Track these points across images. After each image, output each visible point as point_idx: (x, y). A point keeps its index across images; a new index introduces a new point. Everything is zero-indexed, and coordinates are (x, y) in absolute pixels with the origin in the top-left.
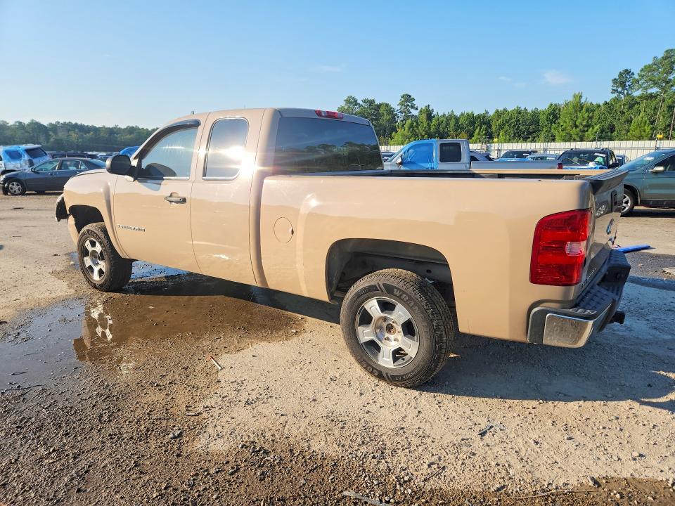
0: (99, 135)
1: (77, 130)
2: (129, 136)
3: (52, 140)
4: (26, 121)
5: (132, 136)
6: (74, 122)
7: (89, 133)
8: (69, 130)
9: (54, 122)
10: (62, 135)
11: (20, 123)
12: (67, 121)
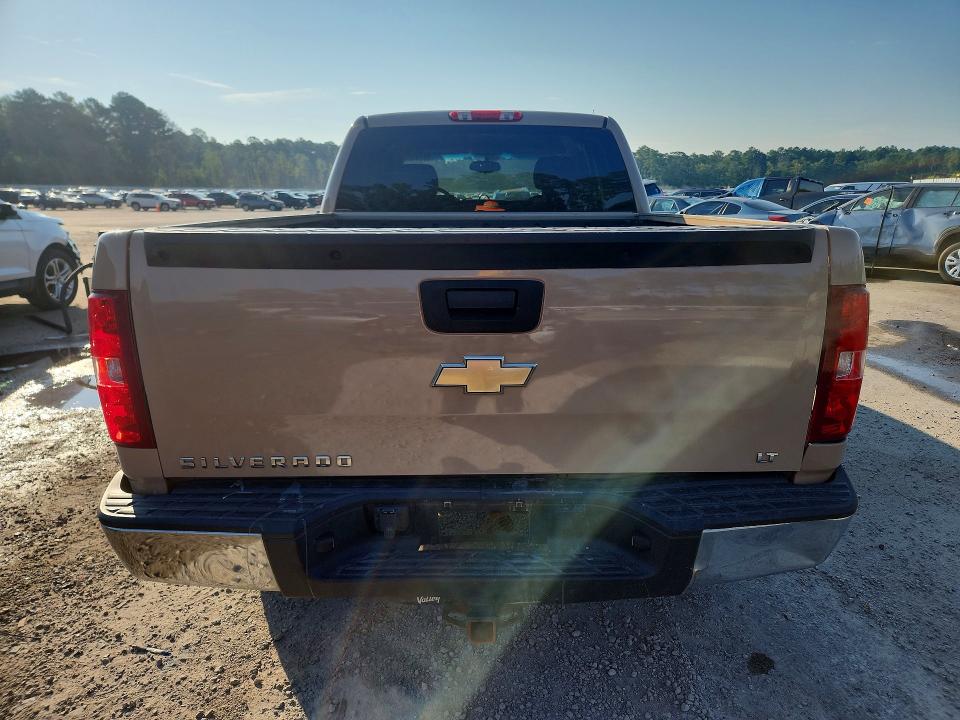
0: (832, 162)
1: (803, 158)
2: (876, 163)
3: (768, 173)
4: (743, 150)
5: (881, 162)
6: (801, 147)
7: (818, 161)
8: (792, 159)
9: (776, 149)
10: (781, 166)
11: (736, 152)
12: (793, 147)
